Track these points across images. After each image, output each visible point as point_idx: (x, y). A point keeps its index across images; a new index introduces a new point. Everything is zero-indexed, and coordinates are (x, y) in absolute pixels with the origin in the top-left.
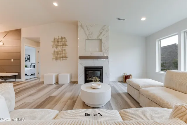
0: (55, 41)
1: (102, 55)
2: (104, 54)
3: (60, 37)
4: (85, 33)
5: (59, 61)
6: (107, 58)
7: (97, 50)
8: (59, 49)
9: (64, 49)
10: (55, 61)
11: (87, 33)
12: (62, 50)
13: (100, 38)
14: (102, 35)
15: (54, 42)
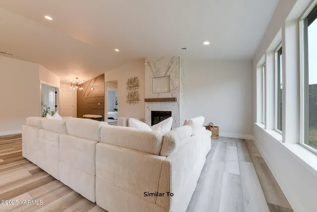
0: (128, 82)
1: (171, 97)
2: (172, 95)
3: (133, 78)
4: (152, 71)
5: (132, 104)
6: (173, 100)
7: (166, 90)
8: (132, 91)
9: (136, 90)
10: (129, 104)
11: (154, 70)
12: (135, 92)
13: (168, 74)
14: (171, 70)
15: (128, 84)
